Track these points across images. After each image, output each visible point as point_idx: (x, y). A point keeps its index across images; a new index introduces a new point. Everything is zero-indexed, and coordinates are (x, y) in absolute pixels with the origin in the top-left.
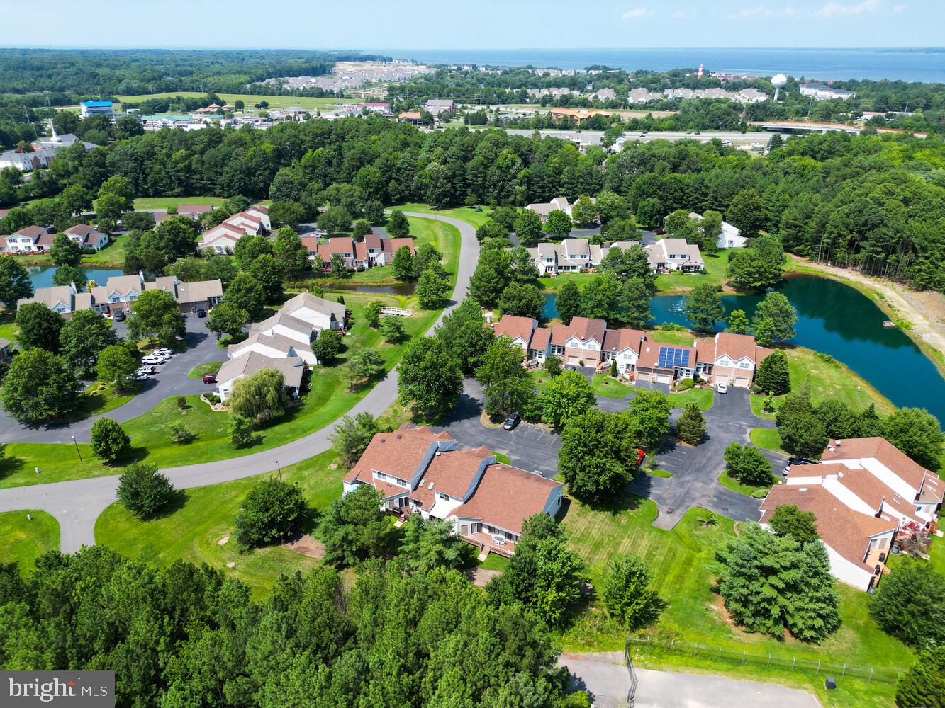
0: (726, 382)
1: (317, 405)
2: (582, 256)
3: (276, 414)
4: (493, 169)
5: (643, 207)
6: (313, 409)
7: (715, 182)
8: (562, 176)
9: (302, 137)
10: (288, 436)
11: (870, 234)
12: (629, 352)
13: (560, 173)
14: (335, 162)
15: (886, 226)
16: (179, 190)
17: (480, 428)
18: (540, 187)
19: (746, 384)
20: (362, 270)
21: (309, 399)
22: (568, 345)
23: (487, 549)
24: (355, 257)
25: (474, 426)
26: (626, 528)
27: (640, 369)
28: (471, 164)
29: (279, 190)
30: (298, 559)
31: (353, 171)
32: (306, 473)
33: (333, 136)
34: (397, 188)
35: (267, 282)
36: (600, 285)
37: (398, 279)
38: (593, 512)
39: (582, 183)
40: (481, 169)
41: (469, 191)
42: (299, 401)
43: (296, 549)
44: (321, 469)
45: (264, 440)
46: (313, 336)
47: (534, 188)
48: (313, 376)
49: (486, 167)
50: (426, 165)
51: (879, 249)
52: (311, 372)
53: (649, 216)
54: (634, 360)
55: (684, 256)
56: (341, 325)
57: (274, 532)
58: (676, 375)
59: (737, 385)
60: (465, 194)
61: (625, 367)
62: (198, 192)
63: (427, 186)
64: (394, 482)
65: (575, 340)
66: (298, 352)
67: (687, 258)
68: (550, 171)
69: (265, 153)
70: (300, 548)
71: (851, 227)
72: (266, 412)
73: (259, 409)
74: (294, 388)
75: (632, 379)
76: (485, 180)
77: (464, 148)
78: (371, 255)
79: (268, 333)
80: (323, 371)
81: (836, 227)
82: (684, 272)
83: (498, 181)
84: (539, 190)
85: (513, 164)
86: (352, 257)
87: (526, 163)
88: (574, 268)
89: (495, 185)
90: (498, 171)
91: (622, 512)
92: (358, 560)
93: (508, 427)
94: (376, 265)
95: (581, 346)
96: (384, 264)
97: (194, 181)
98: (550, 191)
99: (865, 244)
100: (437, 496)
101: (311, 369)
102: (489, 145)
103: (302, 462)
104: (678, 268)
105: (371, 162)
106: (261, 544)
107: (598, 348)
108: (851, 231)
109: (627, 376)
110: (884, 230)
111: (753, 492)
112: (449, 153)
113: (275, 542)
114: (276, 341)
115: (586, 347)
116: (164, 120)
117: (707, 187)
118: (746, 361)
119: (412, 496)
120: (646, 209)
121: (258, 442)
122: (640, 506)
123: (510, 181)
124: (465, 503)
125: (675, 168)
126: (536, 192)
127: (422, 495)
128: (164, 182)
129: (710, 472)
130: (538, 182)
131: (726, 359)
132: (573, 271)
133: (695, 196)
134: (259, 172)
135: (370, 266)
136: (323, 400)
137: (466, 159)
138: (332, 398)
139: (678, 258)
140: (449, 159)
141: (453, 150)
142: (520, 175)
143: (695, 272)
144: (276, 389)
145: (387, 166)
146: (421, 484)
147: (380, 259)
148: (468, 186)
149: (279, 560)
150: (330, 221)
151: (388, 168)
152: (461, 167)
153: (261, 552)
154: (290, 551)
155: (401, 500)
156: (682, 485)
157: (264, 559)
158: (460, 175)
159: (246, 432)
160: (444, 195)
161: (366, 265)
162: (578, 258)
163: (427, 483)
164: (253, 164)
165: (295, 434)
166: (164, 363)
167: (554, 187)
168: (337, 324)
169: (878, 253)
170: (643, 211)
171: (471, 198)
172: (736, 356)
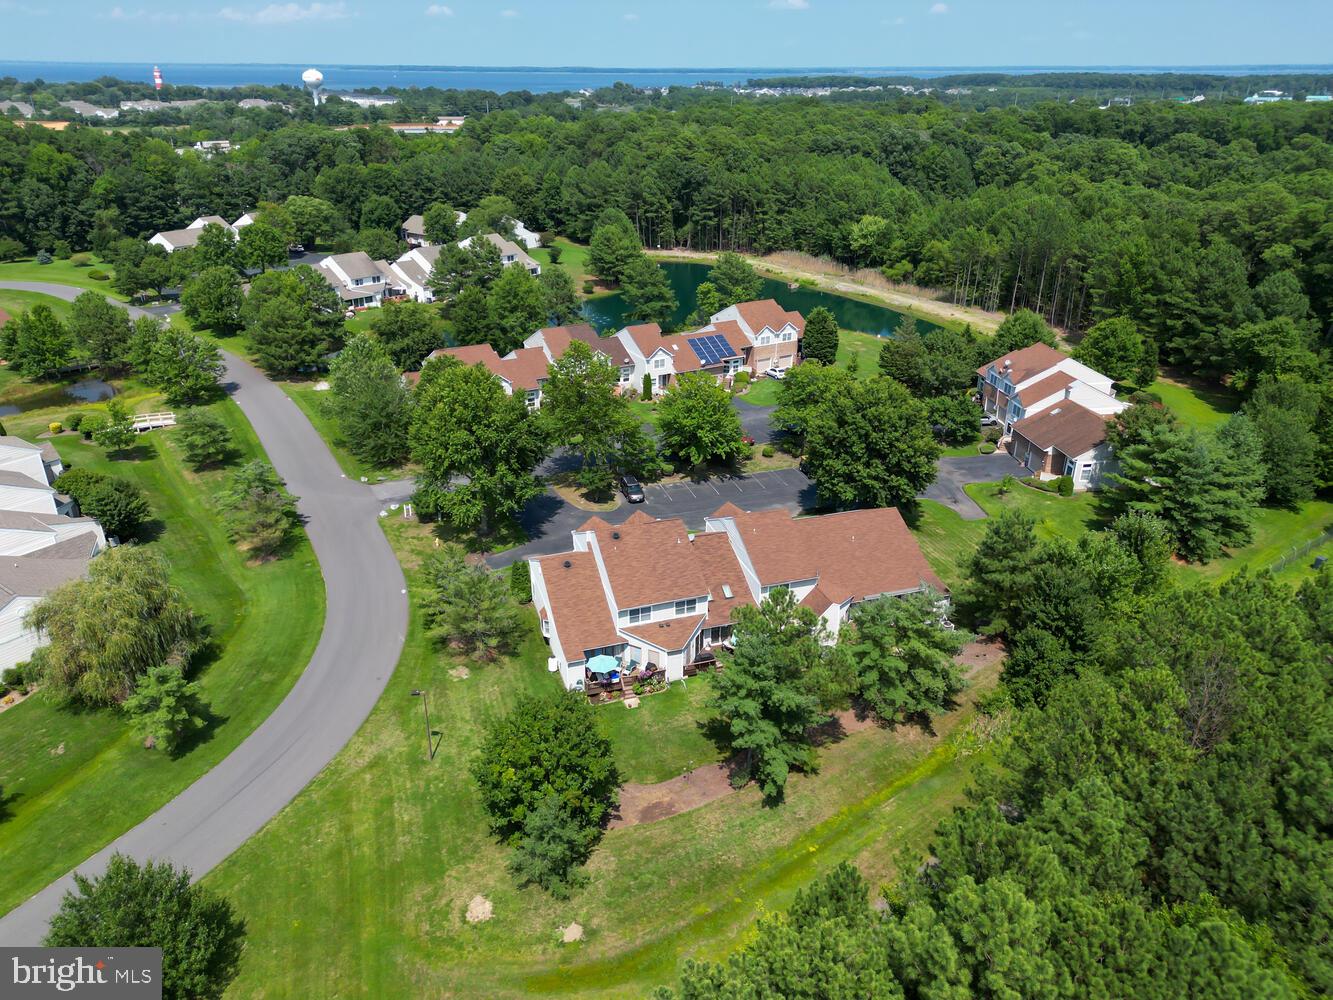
2: (374, 279)
5: (372, 212)
11: (696, 197)
12: (660, 356)
13: (172, 180)
15: (709, 182)
39: (220, 195)
51: (712, 214)
55: (511, 258)
64: (670, 614)
67: (516, 259)
68: (150, 178)
71: (669, 193)
81: (654, 195)
83: (53, 207)
88: (370, 299)
90: (45, 187)
99: (692, 210)
108: (669, 199)
110: (711, 188)
111: (977, 449)
118: (788, 330)
120: (377, 213)
130: (137, 200)
132: (373, 304)
138: (243, 586)
142: (98, 189)
162: (369, 283)
169: (710, 218)
172: (778, 327)
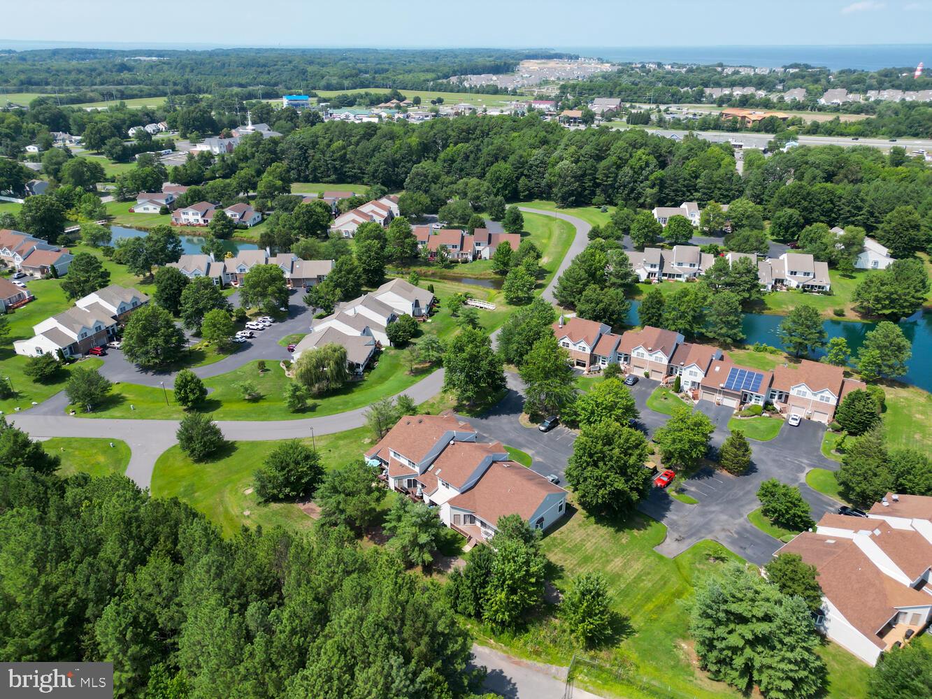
0: (802, 414)
1: (377, 383)
2: (691, 265)
3: (333, 385)
4: (626, 169)
5: (779, 218)
6: (371, 386)
7: (872, 195)
8: (699, 180)
9: (450, 132)
10: (340, 407)
12: (695, 369)
13: (697, 177)
14: (472, 156)
16: (333, 177)
17: (516, 425)
18: (674, 191)
19: (825, 419)
20: (466, 262)
21: (371, 377)
22: (634, 355)
23: (473, 542)
24: (461, 249)
25: (511, 423)
26: (624, 547)
27: (704, 388)
28: (604, 164)
29: (412, 181)
30: (302, 518)
31: (487, 166)
32: (341, 442)
33: (478, 132)
34: (526, 185)
35: (369, 265)
36: (686, 296)
37: (496, 273)
38: (595, 526)
39: (720, 189)
40: (613, 169)
41: (598, 191)
42: (362, 377)
43: (305, 510)
44: (355, 441)
45: (318, 408)
46: (392, 319)
47: (667, 191)
48: (382, 356)
49: (619, 167)
50: (558, 163)
52: (382, 352)
53: (785, 228)
54: (699, 377)
55: (807, 274)
56: (424, 311)
57: (288, 490)
58: (744, 399)
59: (815, 418)
60: (593, 193)
61: (690, 384)
62: (349, 180)
63: (555, 184)
64: (405, 462)
65: (642, 350)
66: (373, 332)
67: (811, 276)
68: (686, 174)
69: (410, 146)
70: (309, 509)
72: (325, 383)
73: (319, 379)
74: (358, 365)
75: (695, 397)
76: (615, 180)
77: (598, 148)
78: (478, 248)
79: (350, 313)
80: (393, 352)
82: (805, 291)
83: (629, 183)
84: (672, 194)
85: (647, 164)
86: (458, 248)
87: (663, 165)
88: (679, 276)
89: (625, 186)
90: (631, 172)
91: (627, 530)
92: (348, 528)
93: (543, 428)
94: (480, 258)
95: (647, 356)
96: (488, 258)
97: (347, 169)
98: (684, 194)
100: (440, 483)
101: (383, 349)
102: (625, 145)
103: (342, 432)
104: (798, 286)
105: (505, 159)
106: (275, 499)
107: (665, 361)
109: (690, 394)
111: (783, 535)
112: (582, 152)
113: (288, 499)
114: (355, 321)
115: (652, 359)
116: (347, 113)
117: (862, 200)
118: (827, 394)
119: (420, 479)
120: (781, 220)
121: (313, 409)
122: (649, 528)
123: (642, 182)
124: (462, 493)
125: (829, 177)
126: (668, 195)
127: (429, 480)
128: (322, 169)
129: (742, 506)
130: (672, 185)
131: (804, 388)
132: (679, 279)
133: (847, 209)
134: (402, 164)
135: (475, 258)
136: (383, 379)
137: (599, 158)
138: (391, 378)
139: (800, 275)
140: (581, 158)
141: (587, 148)
142: (652, 177)
143: (818, 292)
144: (336, 363)
145: (519, 162)
146: (429, 470)
147: (486, 252)
148: (598, 185)
149: (286, 516)
150: (450, 213)
151: (521, 164)
152: (592, 166)
153: (274, 506)
154: (299, 510)
155: (409, 481)
156: (704, 514)
157: (275, 513)
158: (590, 174)
159: (301, 399)
160: (571, 194)
161: (470, 258)
162: (687, 266)
163: (435, 469)
164: (398, 156)
165: (346, 407)
166: (263, 329)
167: (689, 191)
168: (420, 310)
170: (778, 221)
171: (601, 196)
172: (815, 387)
